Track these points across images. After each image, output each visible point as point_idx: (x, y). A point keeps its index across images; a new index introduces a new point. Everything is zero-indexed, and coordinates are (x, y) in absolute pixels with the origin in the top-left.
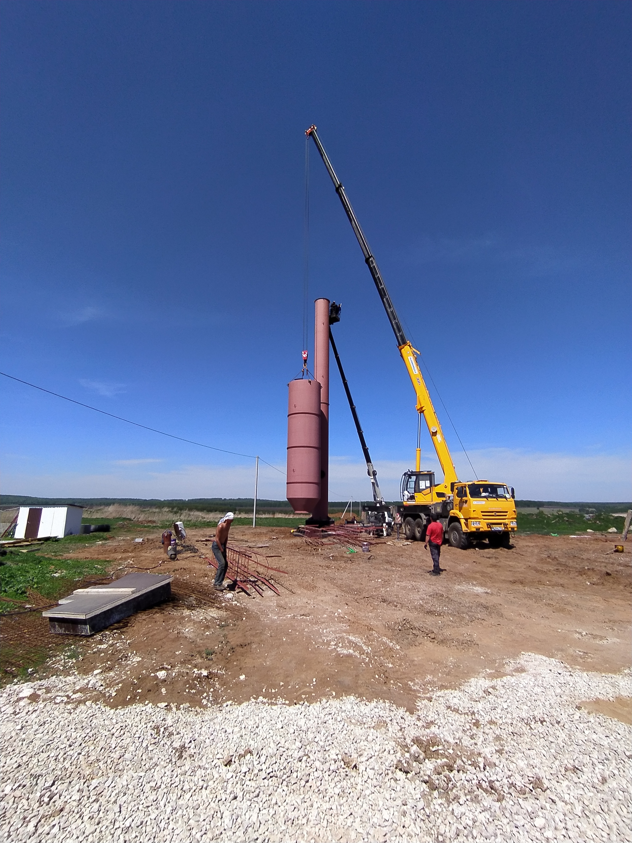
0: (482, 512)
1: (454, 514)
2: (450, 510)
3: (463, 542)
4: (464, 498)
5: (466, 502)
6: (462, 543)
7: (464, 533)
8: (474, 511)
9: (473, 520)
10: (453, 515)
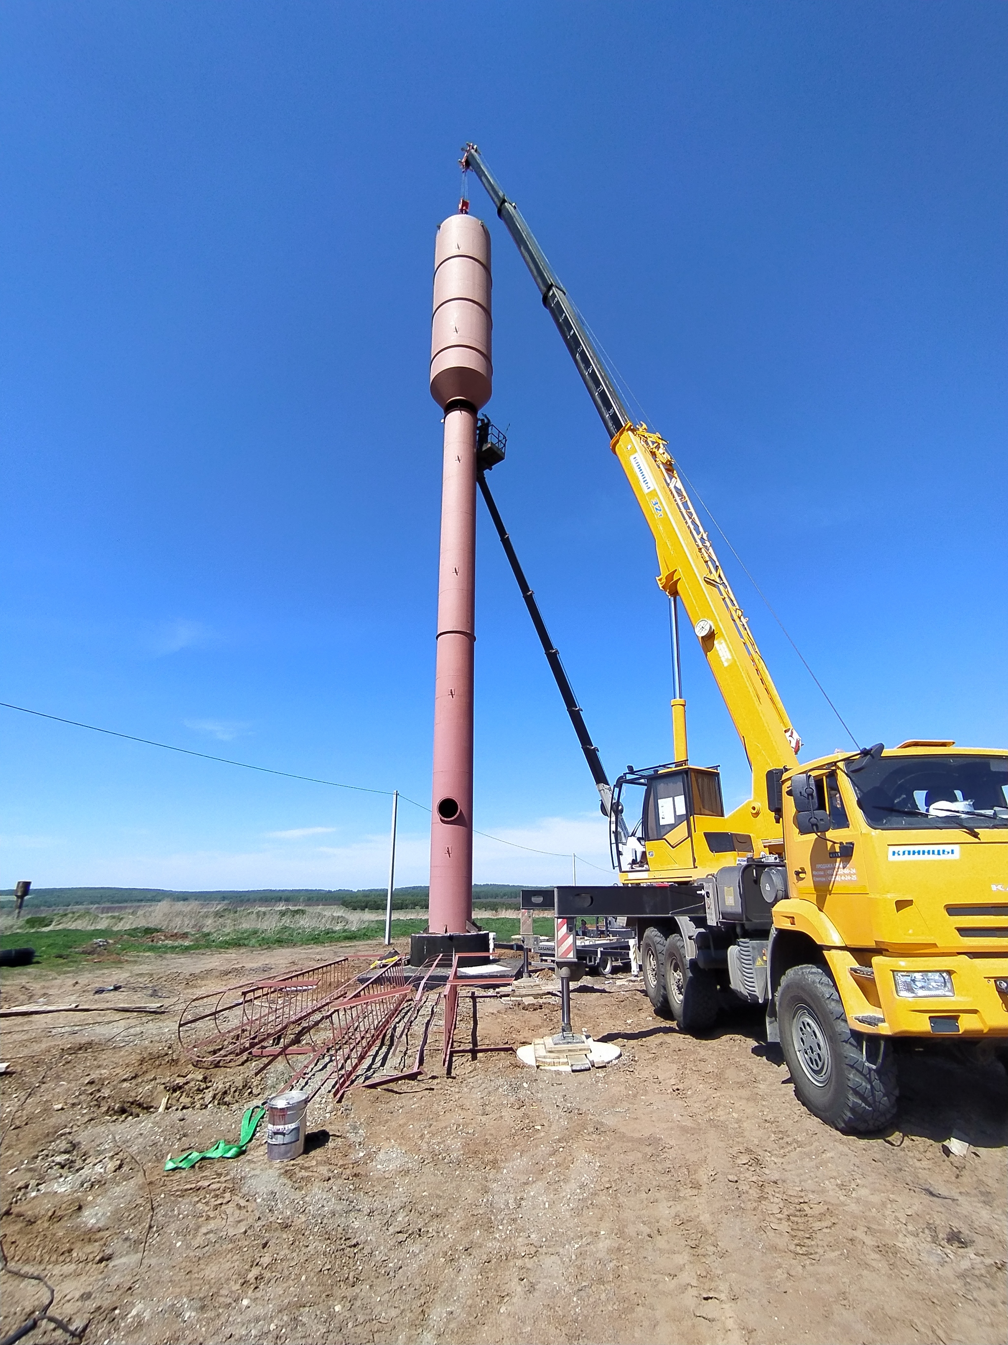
0: (953, 910)
1: (792, 919)
2: (776, 901)
3: (856, 1093)
4: (835, 835)
5: (847, 851)
6: (853, 1099)
7: (857, 1035)
8: (901, 905)
9: (903, 963)
10: (787, 925)
